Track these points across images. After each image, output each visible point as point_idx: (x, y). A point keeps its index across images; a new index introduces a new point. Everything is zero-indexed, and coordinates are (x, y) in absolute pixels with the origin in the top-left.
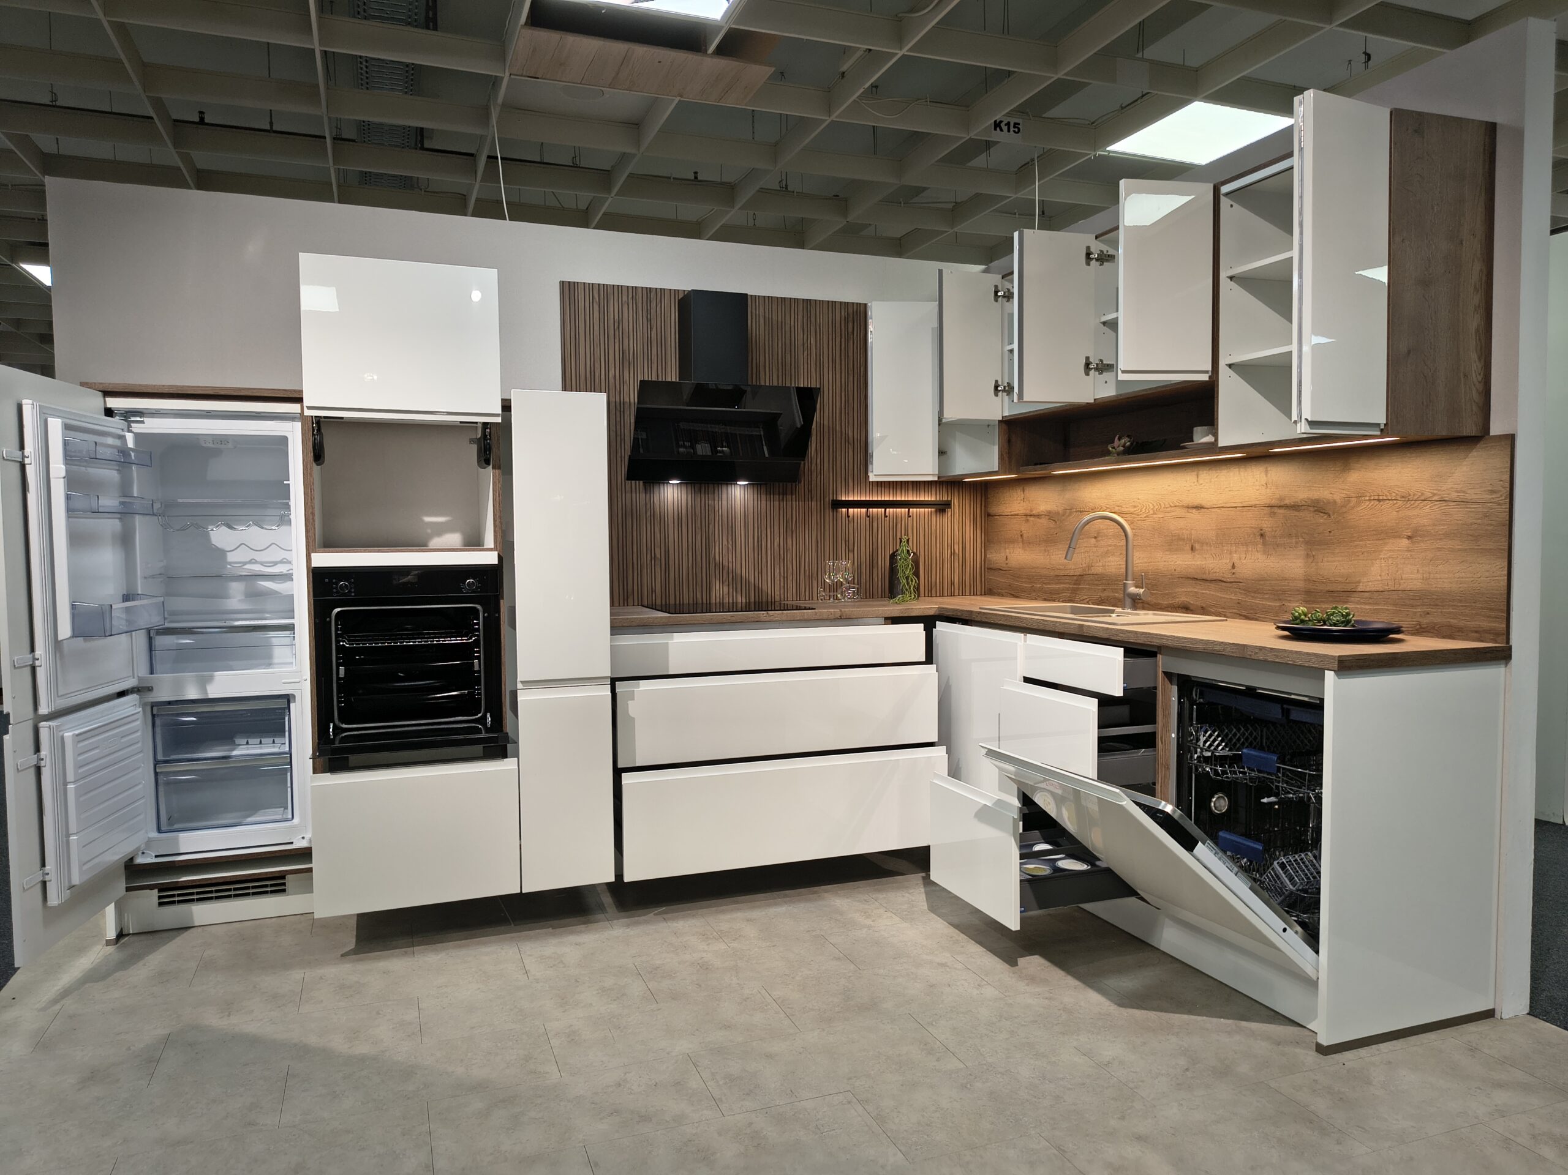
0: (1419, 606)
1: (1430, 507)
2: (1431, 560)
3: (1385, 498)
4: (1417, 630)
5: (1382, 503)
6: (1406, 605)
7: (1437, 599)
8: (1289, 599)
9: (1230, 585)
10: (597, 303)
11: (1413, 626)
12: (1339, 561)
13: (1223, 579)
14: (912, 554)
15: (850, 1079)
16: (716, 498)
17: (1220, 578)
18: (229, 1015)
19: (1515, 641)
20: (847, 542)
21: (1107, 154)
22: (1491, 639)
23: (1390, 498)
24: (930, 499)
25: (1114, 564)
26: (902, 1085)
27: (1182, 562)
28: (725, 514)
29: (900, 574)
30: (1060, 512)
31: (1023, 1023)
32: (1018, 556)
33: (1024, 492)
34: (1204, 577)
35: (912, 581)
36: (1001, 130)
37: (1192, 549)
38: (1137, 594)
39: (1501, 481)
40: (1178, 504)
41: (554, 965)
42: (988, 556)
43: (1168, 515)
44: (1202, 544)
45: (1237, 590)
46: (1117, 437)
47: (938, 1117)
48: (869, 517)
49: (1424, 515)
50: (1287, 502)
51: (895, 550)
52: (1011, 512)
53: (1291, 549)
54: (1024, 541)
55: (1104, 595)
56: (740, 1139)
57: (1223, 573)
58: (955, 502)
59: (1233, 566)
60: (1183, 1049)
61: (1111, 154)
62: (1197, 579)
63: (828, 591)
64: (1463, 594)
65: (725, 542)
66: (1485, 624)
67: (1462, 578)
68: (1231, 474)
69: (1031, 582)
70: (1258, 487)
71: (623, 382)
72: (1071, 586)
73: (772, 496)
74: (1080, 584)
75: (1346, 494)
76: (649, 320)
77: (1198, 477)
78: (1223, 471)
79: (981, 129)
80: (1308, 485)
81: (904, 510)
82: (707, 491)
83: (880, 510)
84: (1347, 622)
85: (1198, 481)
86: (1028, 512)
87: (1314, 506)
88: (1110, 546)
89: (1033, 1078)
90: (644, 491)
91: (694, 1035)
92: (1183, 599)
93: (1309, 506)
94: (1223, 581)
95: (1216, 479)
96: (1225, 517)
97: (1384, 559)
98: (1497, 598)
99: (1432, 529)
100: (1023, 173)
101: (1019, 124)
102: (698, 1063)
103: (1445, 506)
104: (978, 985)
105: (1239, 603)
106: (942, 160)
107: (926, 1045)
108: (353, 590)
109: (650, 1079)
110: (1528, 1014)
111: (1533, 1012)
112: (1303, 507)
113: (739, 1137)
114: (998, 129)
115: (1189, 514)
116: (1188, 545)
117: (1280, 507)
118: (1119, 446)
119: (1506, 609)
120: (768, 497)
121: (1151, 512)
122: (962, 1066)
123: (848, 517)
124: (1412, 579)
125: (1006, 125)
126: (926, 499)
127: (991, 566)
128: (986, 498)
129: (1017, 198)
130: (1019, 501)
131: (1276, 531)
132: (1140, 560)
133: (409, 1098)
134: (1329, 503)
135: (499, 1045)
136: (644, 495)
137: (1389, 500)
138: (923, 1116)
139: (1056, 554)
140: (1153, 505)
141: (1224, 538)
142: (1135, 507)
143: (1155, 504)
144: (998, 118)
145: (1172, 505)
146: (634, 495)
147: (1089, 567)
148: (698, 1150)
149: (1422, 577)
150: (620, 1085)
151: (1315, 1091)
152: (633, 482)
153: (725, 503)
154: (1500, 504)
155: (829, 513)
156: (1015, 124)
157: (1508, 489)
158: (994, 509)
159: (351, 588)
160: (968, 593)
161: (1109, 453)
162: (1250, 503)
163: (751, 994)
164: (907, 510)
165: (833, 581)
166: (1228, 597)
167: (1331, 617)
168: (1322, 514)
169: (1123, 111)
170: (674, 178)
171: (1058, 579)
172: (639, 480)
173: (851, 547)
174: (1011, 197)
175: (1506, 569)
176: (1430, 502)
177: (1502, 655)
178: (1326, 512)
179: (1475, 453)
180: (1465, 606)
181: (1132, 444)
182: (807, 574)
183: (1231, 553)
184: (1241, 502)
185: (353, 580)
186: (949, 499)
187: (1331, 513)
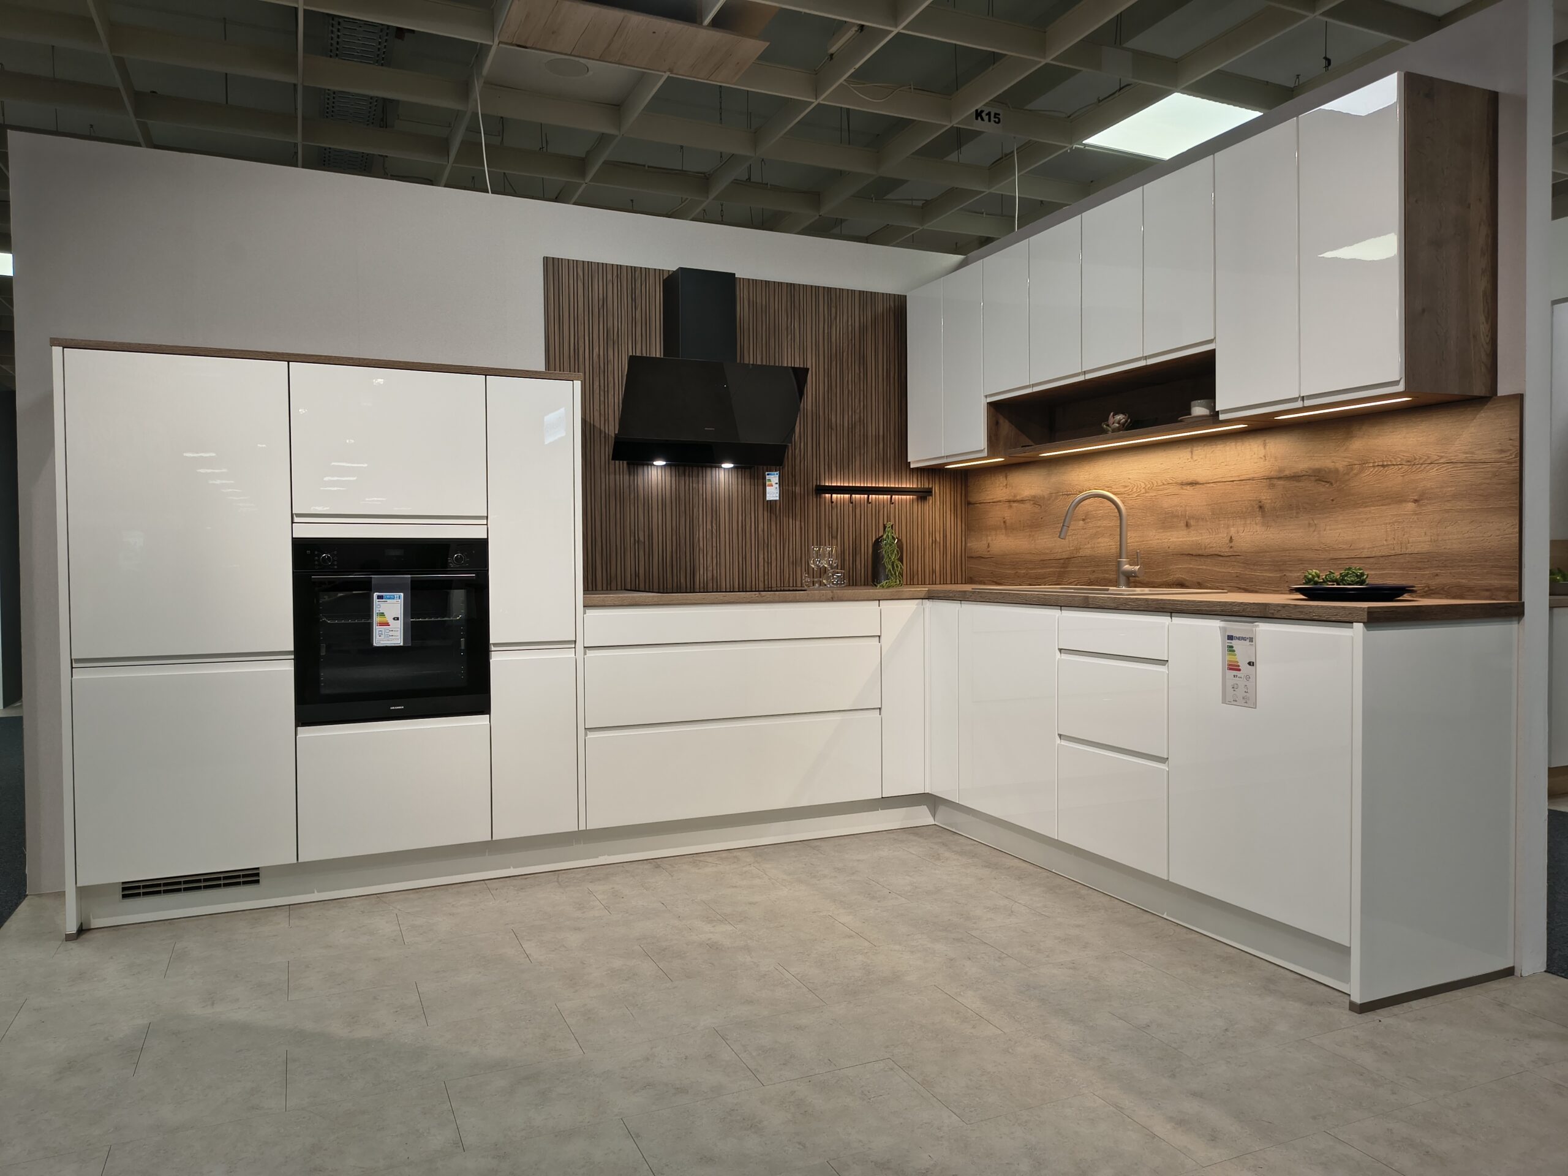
0: (1427, 568)
1: (1437, 470)
2: (1439, 522)
3: (1389, 463)
4: (1425, 592)
5: (1386, 468)
6: (1413, 568)
7: (1445, 561)
8: (1290, 569)
9: (1228, 559)
10: (581, 279)
11: (1421, 588)
12: (1342, 528)
13: (1219, 553)
14: (896, 540)
15: (887, 1047)
16: (701, 482)
17: (1216, 553)
18: (213, 1004)
19: (1527, 597)
20: (830, 528)
21: (1083, 147)
22: (1503, 597)
23: (1395, 463)
24: (911, 486)
25: (1106, 545)
26: (942, 1052)
27: (1177, 538)
28: (709, 497)
29: (886, 560)
30: (1046, 496)
31: (1052, 991)
32: (1001, 543)
33: (1006, 478)
34: (1200, 552)
35: (897, 567)
36: (982, 119)
37: (1187, 525)
38: (1132, 572)
39: (1511, 440)
40: (1171, 481)
41: (556, 949)
42: (969, 545)
43: (1161, 492)
44: (1198, 519)
45: (1235, 563)
46: (1112, 414)
47: (986, 1081)
48: (852, 503)
49: (1431, 478)
50: (1287, 473)
51: (877, 537)
52: (992, 499)
53: (1292, 519)
54: (1007, 527)
55: (1092, 577)
56: (786, 1107)
57: (1220, 547)
58: (936, 490)
59: (1231, 540)
60: (1218, 1011)
61: (1087, 148)
62: (1192, 555)
63: (812, 577)
64: (1473, 553)
65: (709, 527)
66: (1496, 582)
67: (1472, 537)
68: (1228, 448)
69: (1015, 568)
70: (1256, 460)
71: (607, 362)
72: (1058, 570)
73: (756, 481)
74: (1067, 567)
75: (1349, 462)
76: (634, 300)
77: (1192, 454)
78: (1219, 446)
79: (961, 118)
80: (1308, 455)
81: (887, 497)
82: (691, 473)
83: (862, 496)
84: (1362, 582)
85: (1192, 458)
86: (1011, 498)
87: (1315, 476)
88: (1099, 527)
89: (1074, 1041)
90: (628, 472)
91: (716, 1010)
92: (1179, 576)
93: (1309, 476)
94: (1220, 556)
95: (1212, 455)
96: (1222, 492)
97: (1389, 523)
98: (1509, 556)
99: (1440, 492)
100: (1000, 166)
101: (999, 115)
102: (727, 1037)
103: (1453, 468)
104: (999, 958)
105: (1237, 576)
106: (920, 152)
107: (958, 1013)
108: (336, 563)
109: (678, 1052)
110: (1545, 971)
111: (1549, 970)
112: (1304, 478)
113: (784, 1105)
114: (979, 118)
115: (1184, 491)
116: (1182, 522)
117: (1280, 478)
118: (1113, 423)
119: (1518, 566)
120: (752, 481)
121: (1143, 491)
122: (1000, 1032)
123: (832, 502)
124: (1420, 542)
125: (987, 115)
126: (908, 486)
127: (974, 555)
128: (966, 486)
129: (990, 193)
130: (1002, 488)
131: (1275, 503)
132: (1133, 539)
133: (423, 1078)
134: (1330, 471)
135: (512, 1025)
136: (628, 477)
137: (1394, 465)
138: (970, 1080)
139: (1041, 539)
140: (1145, 484)
141: (1220, 512)
142: (1126, 487)
143: (1147, 483)
144: (979, 106)
145: (1165, 483)
146: (618, 476)
147: (1078, 549)
148: (744, 1119)
149: (1430, 540)
150: (648, 1059)
151: (1357, 1046)
152: (617, 462)
153: (709, 486)
154: (1509, 463)
155: (812, 500)
156: (996, 114)
157: (1518, 448)
158: (974, 498)
159: (334, 561)
160: (949, 582)
161: (1105, 432)
162: (1248, 476)
163: (768, 971)
164: (889, 496)
165: (818, 566)
166: (1224, 571)
167: (1346, 578)
168: (1323, 483)
169: (1101, 103)
170: (648, 167)
171: (1043, 563)
172: (623, 460)
173: (834, 534)
174: (983, 192)
175: (1518, 526)
176: (1436, 465)
177: (1514, 611)
178: (1328, 480)
179: (1483, 415)
180: (1475, 566)
181: (1126, 421)
182: (791, 560)
183: (1228, 527)
184: (1239, 476)
185: (335, 552)
186: (930, 486)
187: (1333, 482)
